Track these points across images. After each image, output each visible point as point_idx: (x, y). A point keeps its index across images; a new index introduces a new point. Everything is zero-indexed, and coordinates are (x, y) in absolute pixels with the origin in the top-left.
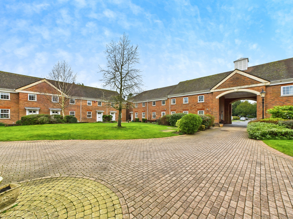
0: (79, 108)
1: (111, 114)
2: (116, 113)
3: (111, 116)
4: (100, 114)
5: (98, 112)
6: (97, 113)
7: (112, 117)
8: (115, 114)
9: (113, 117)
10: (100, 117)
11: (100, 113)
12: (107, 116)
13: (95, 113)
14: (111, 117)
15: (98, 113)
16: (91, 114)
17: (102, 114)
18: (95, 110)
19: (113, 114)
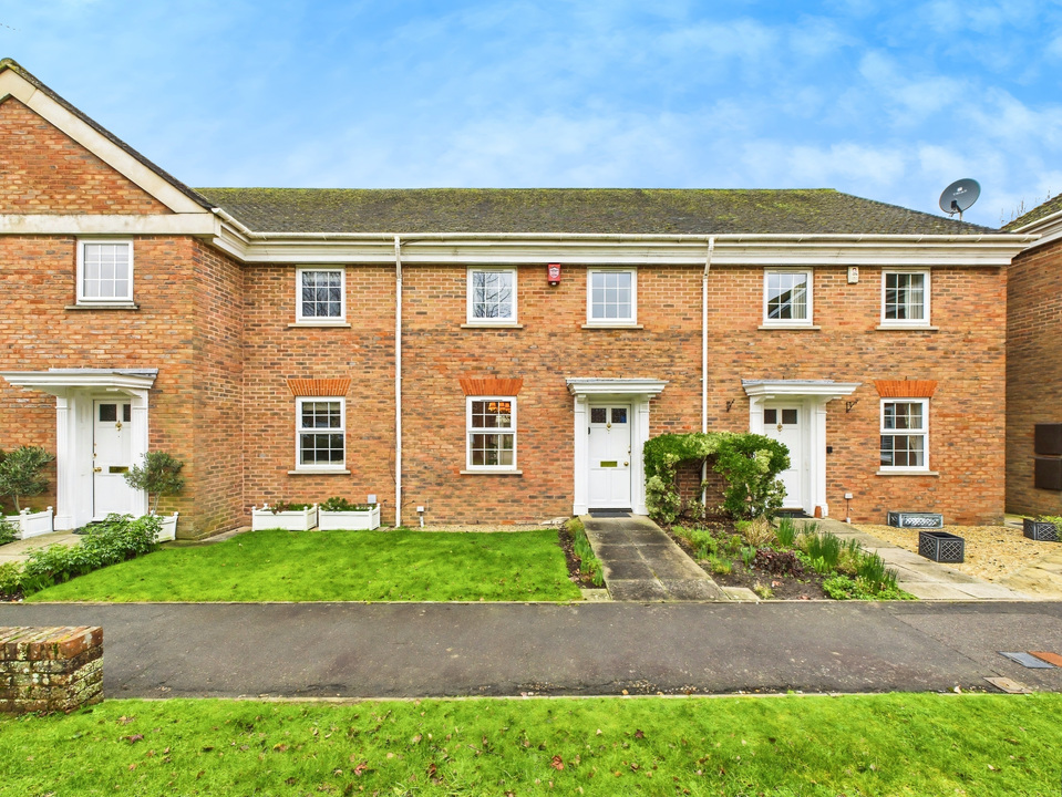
0: (382, 360)
1: (770, 417)
2: (841, 412)
3: (755, 444)
4: (620, 416)
5: (590, 398)
6: (581, 416)
7: (779, 461)
8: (818, 421)
9: (793, 457)
10: (622, 459)
11: (610, 412)
12: (707, 447)
13: (555, 409)
14: (762, 459)
15: (597, 416)
16: (513, 429)
17: (641, 427)
18: (551, 380)
19: (790, 417)
